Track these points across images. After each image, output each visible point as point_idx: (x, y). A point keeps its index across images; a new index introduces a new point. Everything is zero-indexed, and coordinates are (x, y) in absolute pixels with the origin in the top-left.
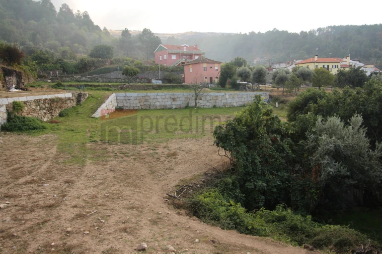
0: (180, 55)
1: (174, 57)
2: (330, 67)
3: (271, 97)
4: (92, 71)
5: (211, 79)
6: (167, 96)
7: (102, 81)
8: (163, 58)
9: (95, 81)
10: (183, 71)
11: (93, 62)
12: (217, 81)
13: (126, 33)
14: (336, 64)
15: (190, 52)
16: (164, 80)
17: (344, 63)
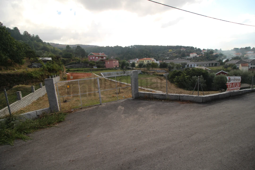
0: (99, 57)
1: (97, 58)
2: (149, 61)
3: (142, 71)
4: (67, 64)
5: (116, 66)
6: (116, 73)
7: (75, 68)
8: (92, 58)
9: (72, 68)
10: (104, 63)
11: (67, 60)
12: (118, 66)
13: (68, 46)
14: (150, 60)
15: (102, 56)
16: (98, 67)
17: (152, 60)
